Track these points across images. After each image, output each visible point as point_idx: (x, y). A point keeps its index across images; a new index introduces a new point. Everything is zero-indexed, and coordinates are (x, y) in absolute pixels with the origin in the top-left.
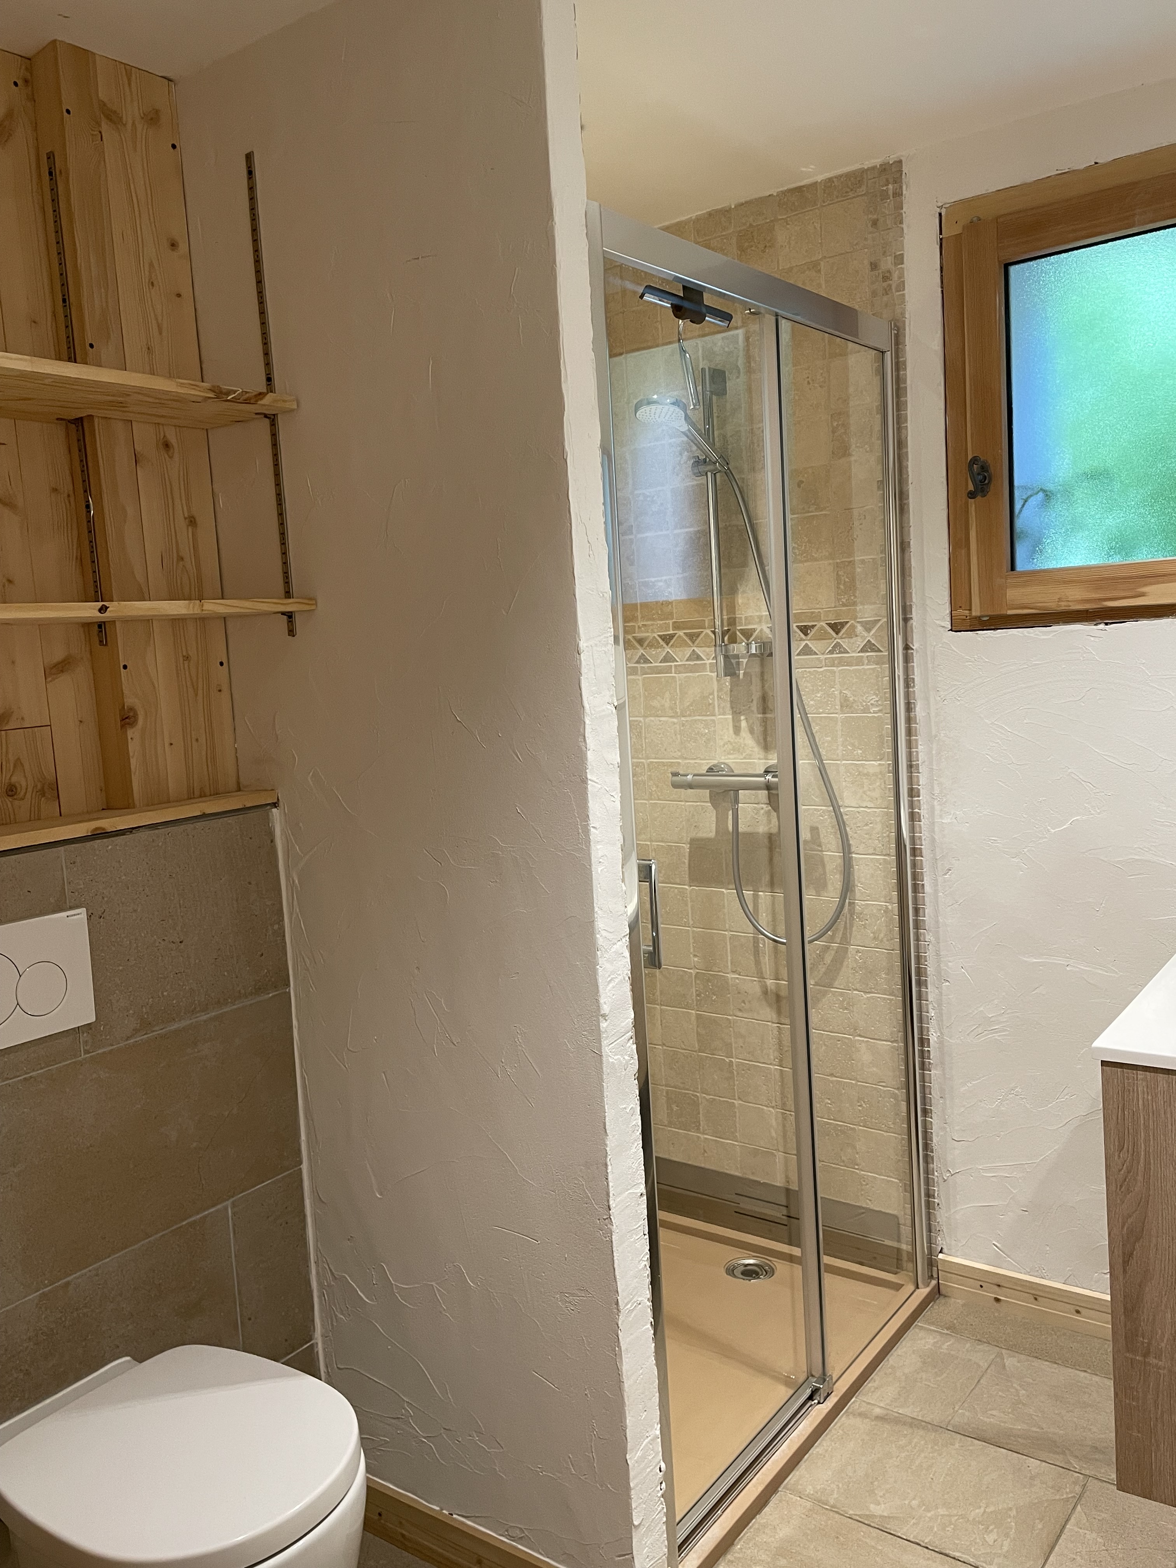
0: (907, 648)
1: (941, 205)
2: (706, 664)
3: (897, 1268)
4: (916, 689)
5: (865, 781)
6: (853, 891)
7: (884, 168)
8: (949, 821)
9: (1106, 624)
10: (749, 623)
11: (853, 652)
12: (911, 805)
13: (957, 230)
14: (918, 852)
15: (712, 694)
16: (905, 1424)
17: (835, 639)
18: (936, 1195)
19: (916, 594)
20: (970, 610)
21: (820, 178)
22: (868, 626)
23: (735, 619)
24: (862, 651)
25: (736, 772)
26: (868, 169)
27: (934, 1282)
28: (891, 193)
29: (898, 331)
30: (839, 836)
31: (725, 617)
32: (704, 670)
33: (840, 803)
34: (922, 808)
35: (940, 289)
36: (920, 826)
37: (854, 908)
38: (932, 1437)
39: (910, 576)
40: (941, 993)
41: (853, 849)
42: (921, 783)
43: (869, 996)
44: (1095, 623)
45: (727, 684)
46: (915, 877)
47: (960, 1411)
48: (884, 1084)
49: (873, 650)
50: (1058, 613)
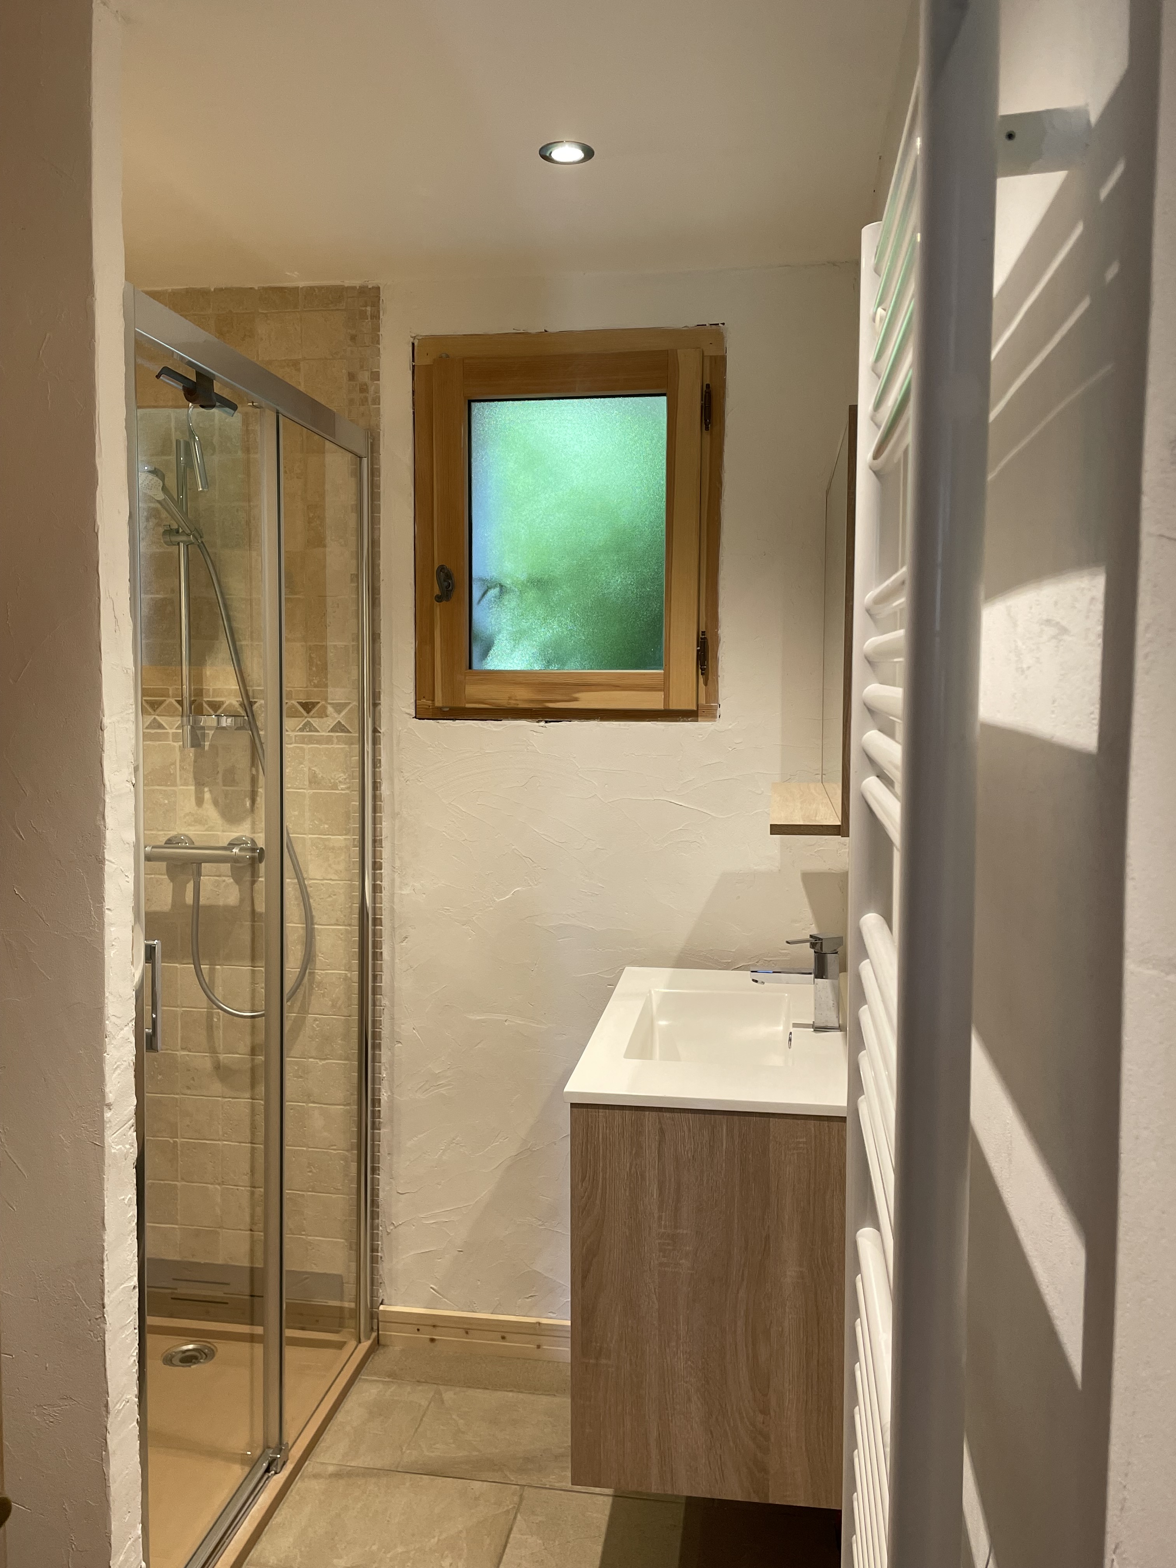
0: (375, 731)
1: (414, 335)
2: (168, 733)
3: (339, 1327)
4: (382, 769)
5: (330, 854)
6: (314, 962)
7: (363, 291)
8: (408, 892)
9: (546, 722)
10: (217, 696)
11: (323, 731)
12: (374, 878)
13: (427, 361)
14: (378, 921)
15: (174, 764)
16: (358, 1475)
17: (306, 717)
18: (380, 1249)
19: (384, 682)
20: (433, 700)
21: (301, 284)
22: (339, 708)
23: (201, 690)
24: (332, 731)
25: (197, 844)
26: (348, 288)
27: (374, 1334)
28: (369, 313)
29: (374, 439)
30: (303, 908)
31: (192, 688)
32: (166, 739)
33: (305, 876)
34: (383, 880)
35: (412, 411)
36: (381, 897)
37: (314, 978)
38: (385, 1482)
39: (380, 664)
40: (393, 1054)
41: (316, 920)
42: (383, 857)
43: (324, 1062)
44: (537, 720)
45: (191, 755)
46: (375, 946)
47: (408, 1451)
48: (335, 1147)
49: (342, 731)
50: (507, 709)
